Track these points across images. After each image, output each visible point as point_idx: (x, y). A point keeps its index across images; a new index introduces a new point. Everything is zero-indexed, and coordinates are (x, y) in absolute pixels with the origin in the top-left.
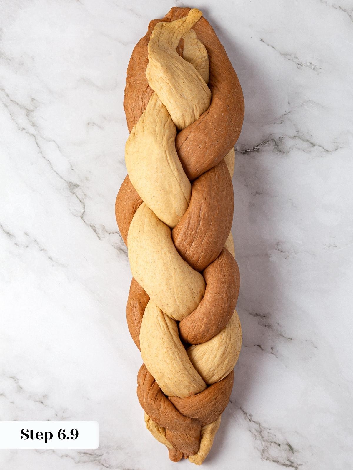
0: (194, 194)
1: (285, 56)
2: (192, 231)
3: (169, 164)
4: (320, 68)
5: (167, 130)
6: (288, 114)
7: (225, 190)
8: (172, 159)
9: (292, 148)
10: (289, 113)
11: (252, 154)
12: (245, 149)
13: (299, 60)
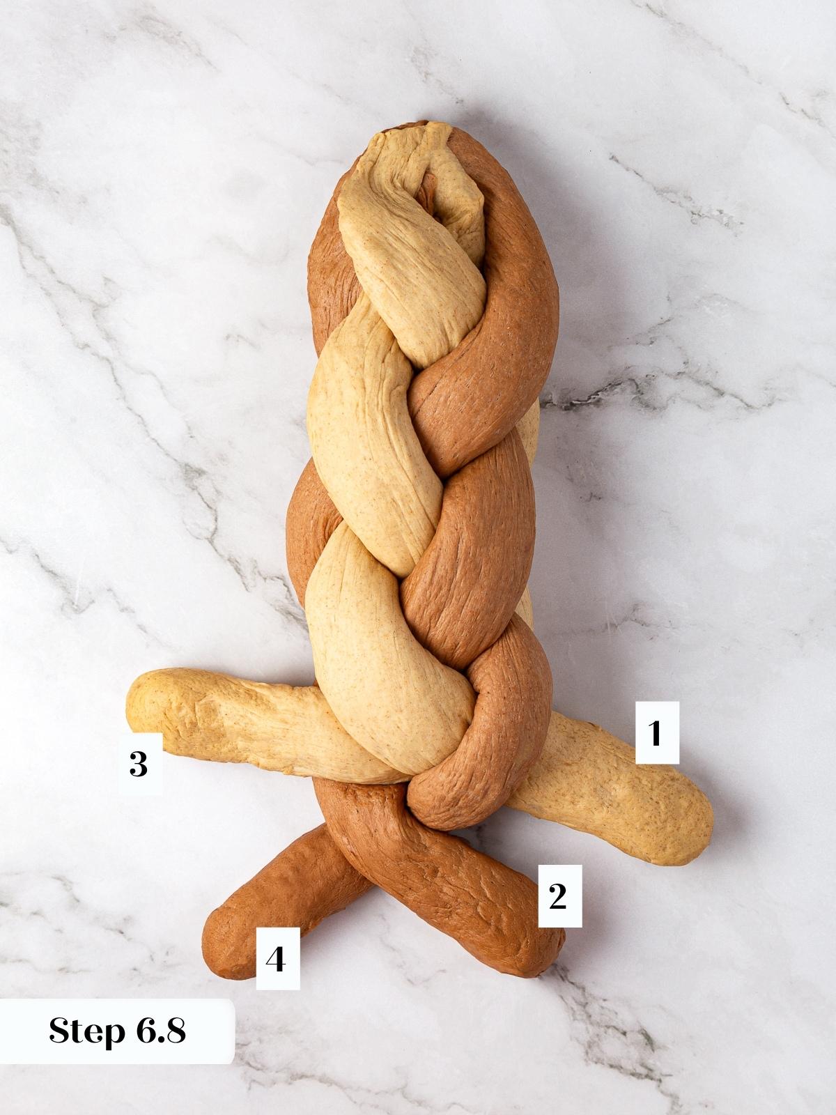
0: (448, 507)
1: (665, 194)
2: (440, 589)
3: (391, 443)
4: (742, 223)
5: (390, 369)
6: (668, 323)
7: (516, 495)
8: (399, 434)
9: (672, 398)
10: (669, 320)
11: (585, 410)
12: (570, 398)
13: (694, 203)
